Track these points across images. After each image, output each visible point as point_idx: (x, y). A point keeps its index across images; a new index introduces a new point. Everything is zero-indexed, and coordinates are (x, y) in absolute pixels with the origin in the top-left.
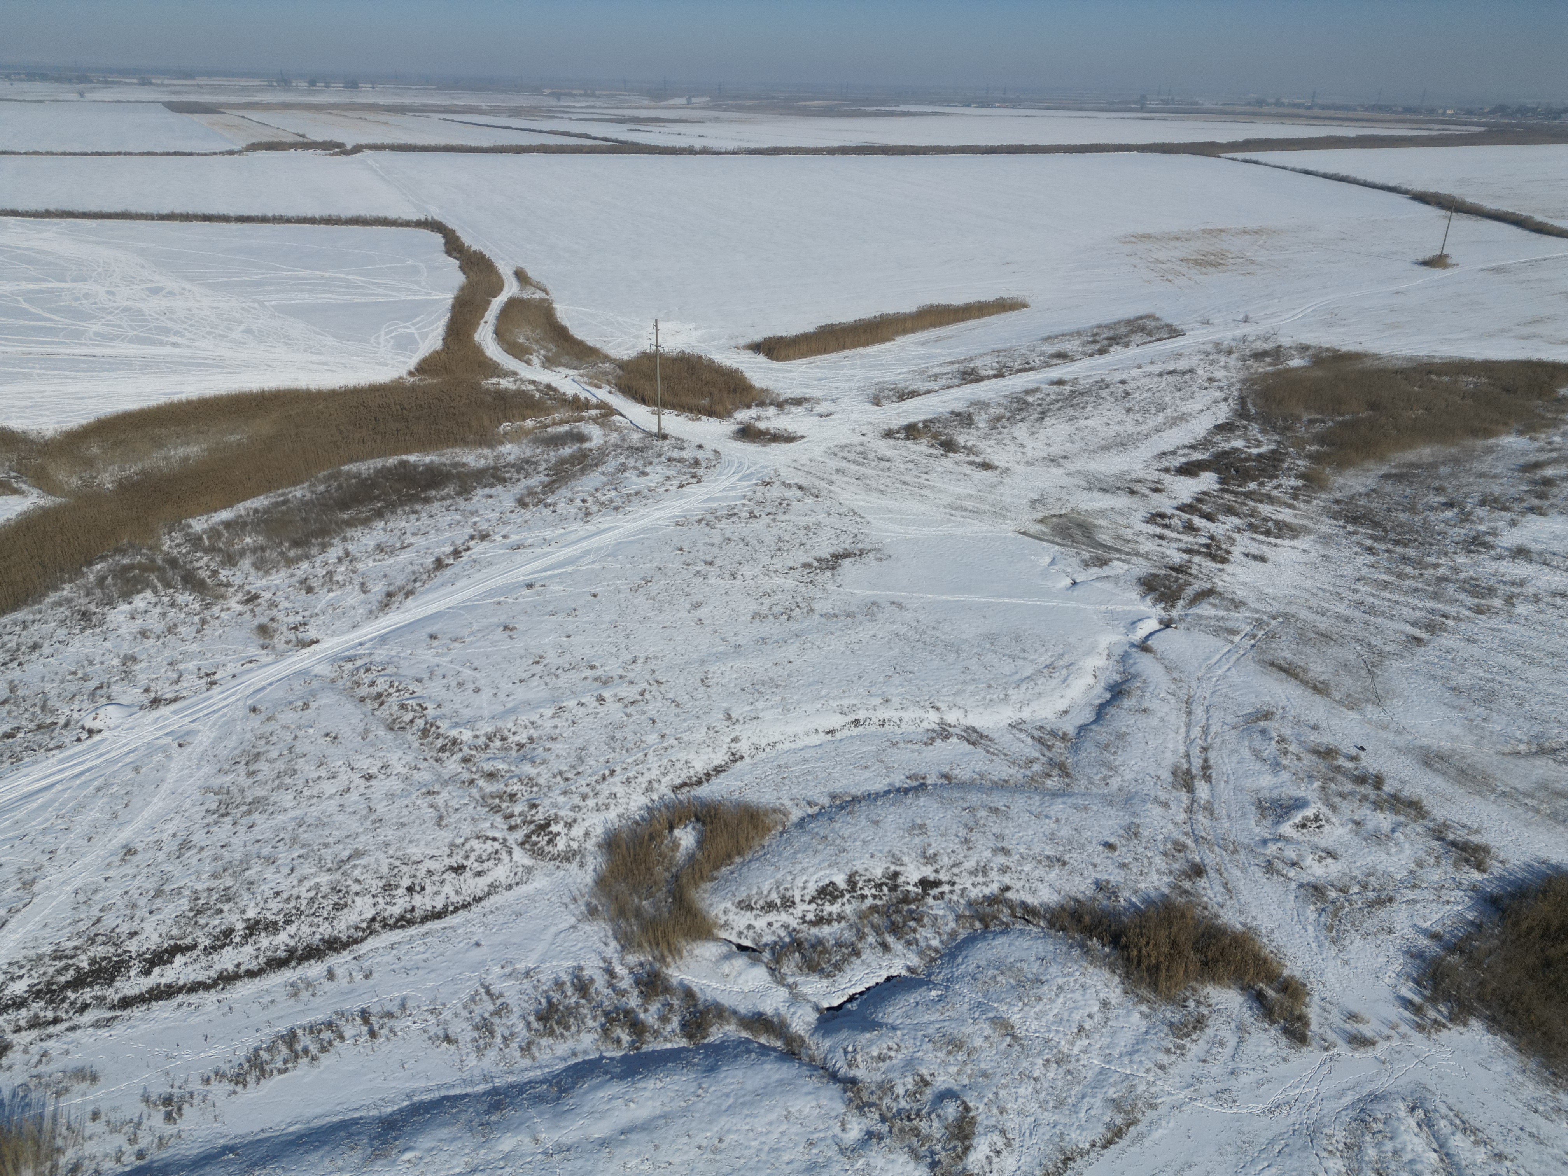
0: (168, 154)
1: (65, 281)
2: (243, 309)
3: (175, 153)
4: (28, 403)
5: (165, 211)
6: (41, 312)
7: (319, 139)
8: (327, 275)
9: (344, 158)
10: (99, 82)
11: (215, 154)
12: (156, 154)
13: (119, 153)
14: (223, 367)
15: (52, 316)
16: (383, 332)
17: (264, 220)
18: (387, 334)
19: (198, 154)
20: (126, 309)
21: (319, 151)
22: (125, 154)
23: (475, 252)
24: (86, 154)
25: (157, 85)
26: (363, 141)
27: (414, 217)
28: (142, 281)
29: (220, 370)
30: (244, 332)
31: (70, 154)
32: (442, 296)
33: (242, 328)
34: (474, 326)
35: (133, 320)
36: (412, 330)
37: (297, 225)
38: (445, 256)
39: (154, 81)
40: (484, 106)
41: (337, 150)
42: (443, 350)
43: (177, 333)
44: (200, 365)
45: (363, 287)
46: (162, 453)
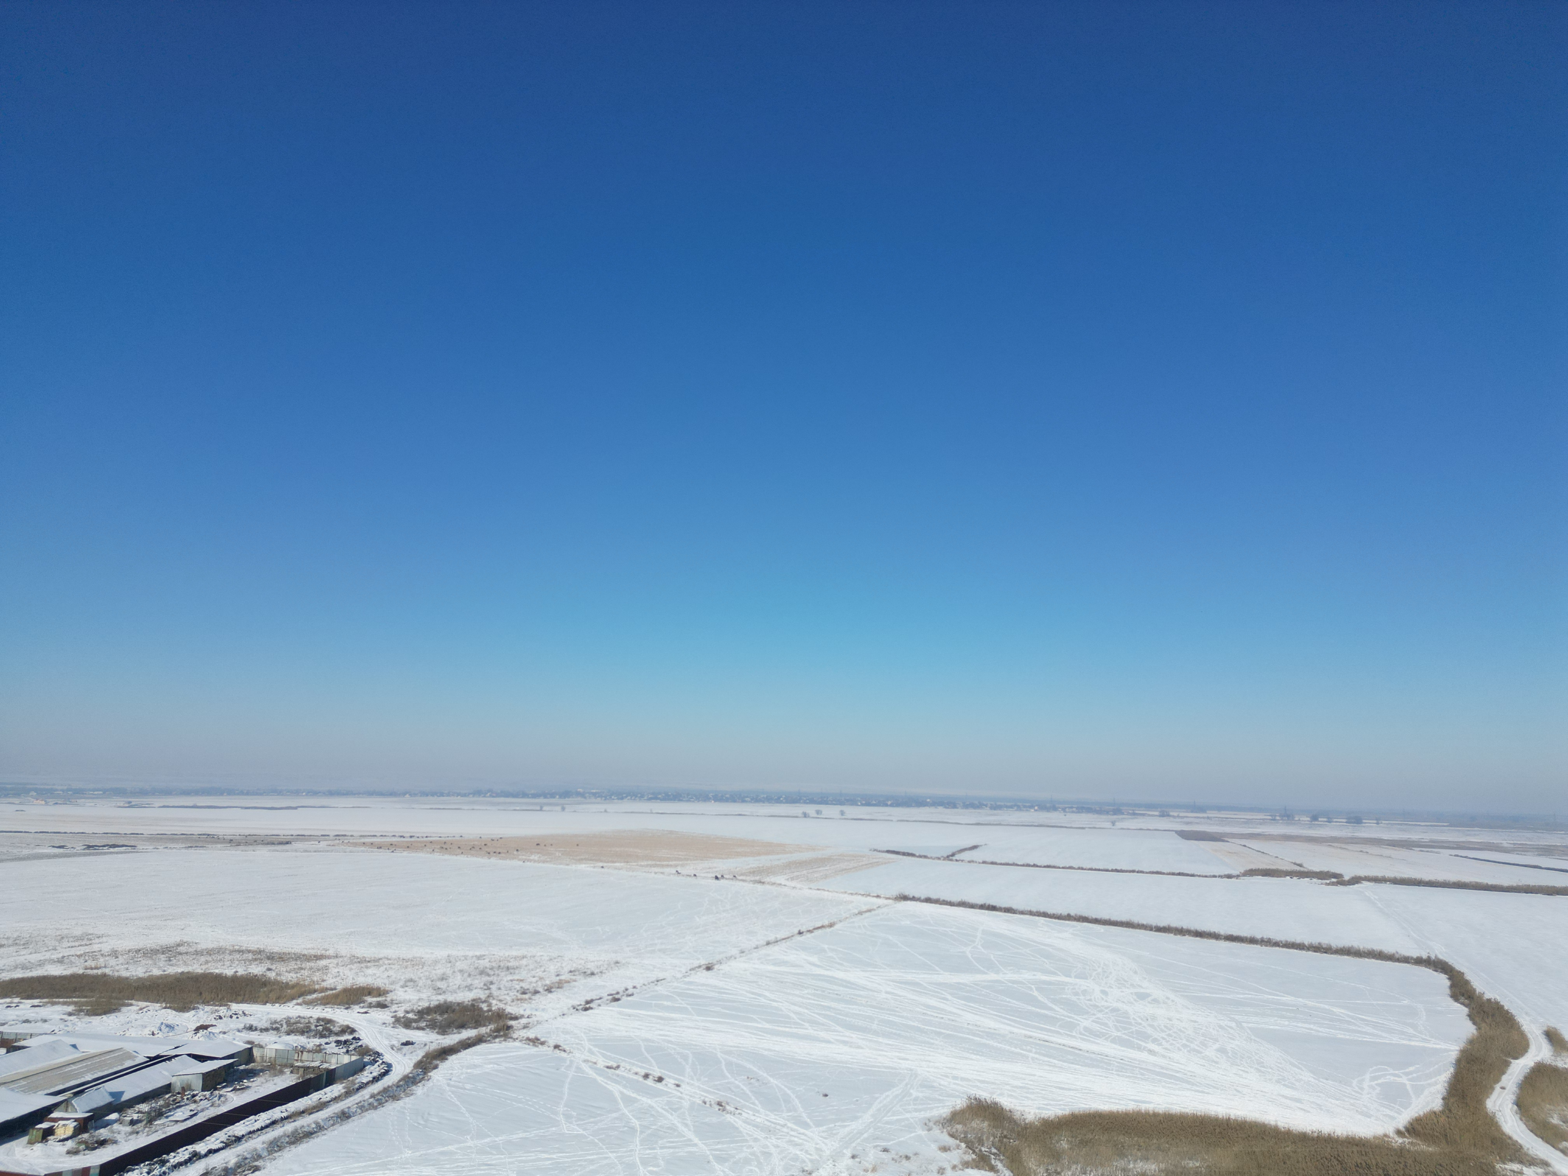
0: (1173, 874)
1: (1070, 977)
2: (1220, 1027)
3: (1179, 874)
4: (1018, 1083)
5: (1162, 924)
6: (1046, 1001)
7: (1316, 869)
8: (1310, 1003)
9: (1340, 888)
10: (1128, 814)
11: (1215, 876)
12: (1163, 874)
13: (1133, 871)
14: (1193, 1084)
15: (1054, 1006)
16: (1367, 1076)
17: (1252, 941)
18: (1373, 1079)
19: (1199, 876)
20: (1115, 1010)
21: (1315, 880)
22: (1138, 872)
23: (1489, 1000)
24: (1107, 870)
25: (1174, 817)
26: (1362, 873)
27: (1415, 954)
28: (1132, 985)
29: (1189, 1086)
30: (1218, 1050)
31: (1096, 870)
32: (1442, 1046)
33: (1217, 1046)
34: (1487, 1090)
35: (1118, 1021)
36: (1404, 1080)
37: (1284, 949)
38: (1451, 1001)
39: (1171, 814)
40: (1505, 844)
41: (1334, 880)
42: (1443, 1112)
43: (1155, 1040)
44: (1171, 1077)
45: (1349, 1023)
46: (1122, 1163)
